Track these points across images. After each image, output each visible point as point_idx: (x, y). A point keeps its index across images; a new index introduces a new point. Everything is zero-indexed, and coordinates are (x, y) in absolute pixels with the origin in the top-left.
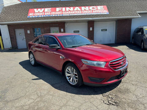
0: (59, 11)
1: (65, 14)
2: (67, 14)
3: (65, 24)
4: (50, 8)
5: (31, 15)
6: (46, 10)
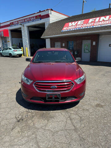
0: (92, 22)
1: (97, 25)
2: (99, 25)
3: (100, 36)
4: (84, 21)
5: (65, 29)
6: (79, 22)
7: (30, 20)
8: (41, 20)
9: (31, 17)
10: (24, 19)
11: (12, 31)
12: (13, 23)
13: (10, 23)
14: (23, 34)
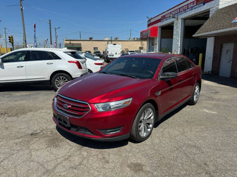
7: (188, 8)
8: (204, 4)
9: (190, 3)
10: (180, 8)
11: (163, 28)
12: (164, 16)
13: (162, 17)
14: (174, 32)
